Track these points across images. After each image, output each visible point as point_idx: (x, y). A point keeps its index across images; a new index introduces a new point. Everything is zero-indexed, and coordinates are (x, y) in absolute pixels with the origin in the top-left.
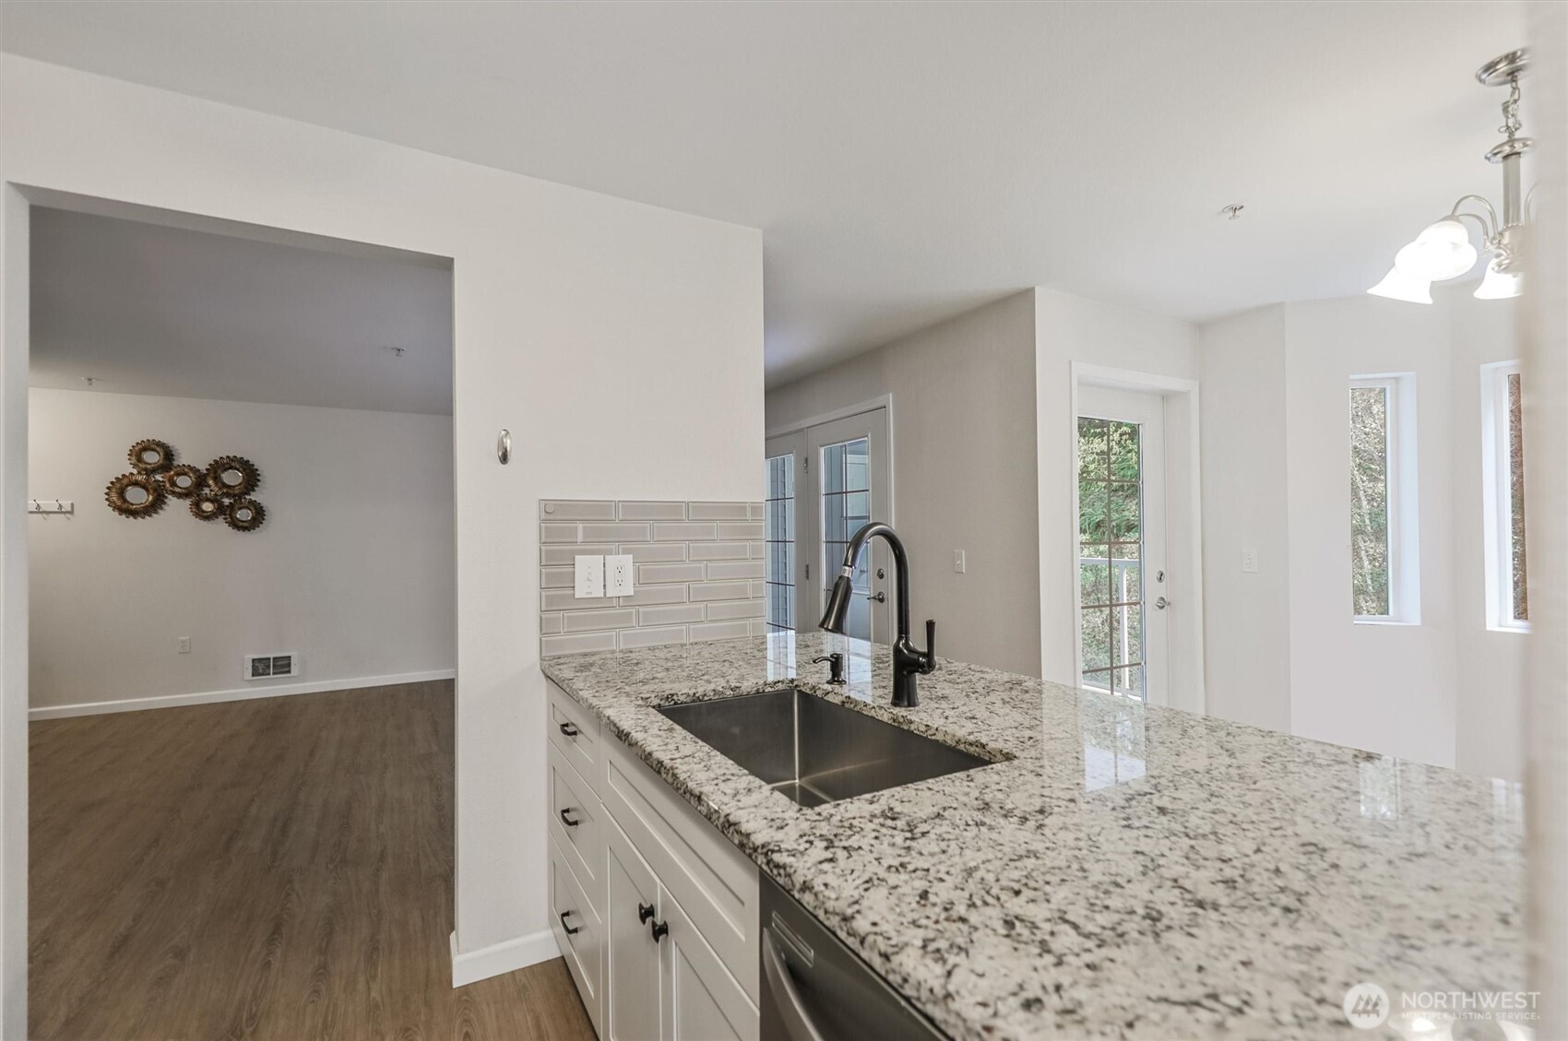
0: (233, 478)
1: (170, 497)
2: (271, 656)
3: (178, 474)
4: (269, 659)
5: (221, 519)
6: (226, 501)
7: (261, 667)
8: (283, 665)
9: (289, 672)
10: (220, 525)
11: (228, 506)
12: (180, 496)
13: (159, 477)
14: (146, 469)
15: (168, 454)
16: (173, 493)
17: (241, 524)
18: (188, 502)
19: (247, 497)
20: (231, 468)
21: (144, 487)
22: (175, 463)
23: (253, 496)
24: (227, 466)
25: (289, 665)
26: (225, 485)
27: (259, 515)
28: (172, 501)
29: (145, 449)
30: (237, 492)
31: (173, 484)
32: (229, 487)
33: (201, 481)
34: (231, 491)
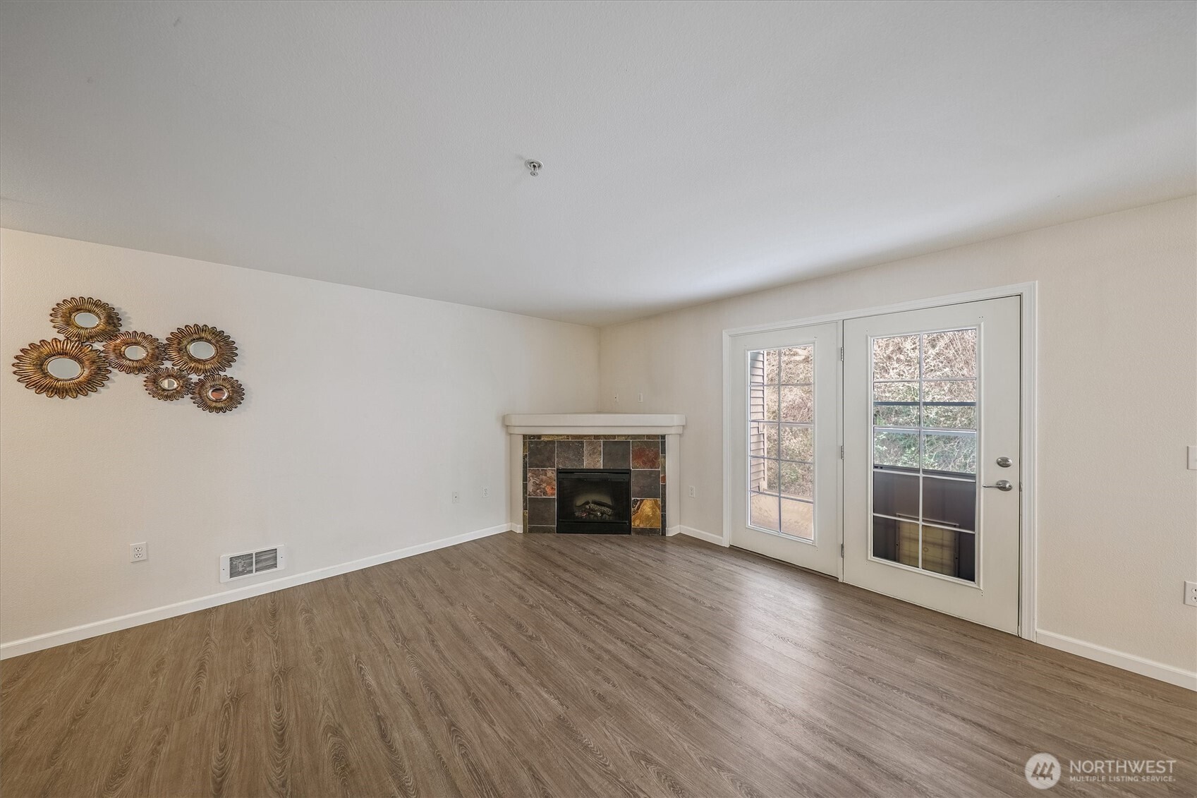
0: (202, 351)
1: (116, 371)
2: (254, 551)
3: (128, 344)
4: (252, 554)
5: (188, 398)
6: (194, 378)
7: (240, 566)
8: (267, 560)
9: (275, 565)
10: (186, 404)
11: (196, 384)
12: (130, 370)
13: (98, 346)
14: (78, 335)
15: (113, 319)
16: (121, 367)
17: (214, 404)
18: (142, 377)
19: (222, 373)
20: (200, 339)
21: (75, 358)
22: (123, 330)
23: (229, 372)
24: (195, 336)
25: (275, 558)
26: (192, 359)
27: (236, 395)
28: (117, 376)
29: (78, 310)
30: (208, 367)
31: (121, 355)
32: (198, 361)
33: (159, 352)
34: (201, 366)
